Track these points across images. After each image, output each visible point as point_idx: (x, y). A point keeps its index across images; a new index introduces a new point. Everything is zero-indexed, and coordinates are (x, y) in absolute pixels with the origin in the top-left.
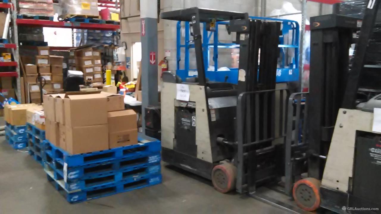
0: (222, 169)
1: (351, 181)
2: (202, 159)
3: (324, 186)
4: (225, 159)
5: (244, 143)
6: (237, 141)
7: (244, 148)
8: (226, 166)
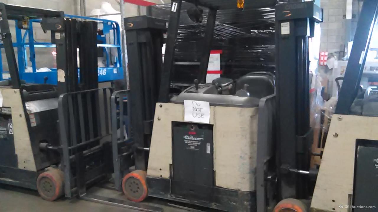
0: (48, 177)
1: (172, 167)
2: (24, 169)
3: (149, 176)
4: (51, 165)
5: (69, 145)
6: (62, 145)
7: (70, 150)
8: (52, 172)
